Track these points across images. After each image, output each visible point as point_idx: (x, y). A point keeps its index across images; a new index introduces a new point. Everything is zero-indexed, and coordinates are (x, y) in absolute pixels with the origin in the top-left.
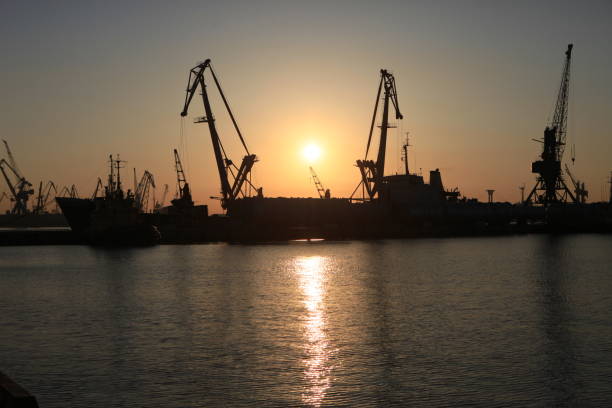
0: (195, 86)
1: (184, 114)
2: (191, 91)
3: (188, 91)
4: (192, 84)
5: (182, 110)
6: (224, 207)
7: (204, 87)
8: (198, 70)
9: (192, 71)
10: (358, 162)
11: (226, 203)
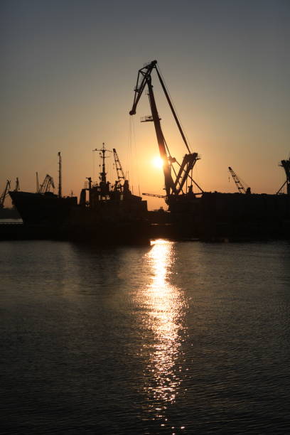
0: (142, 87)
1: (133, 112)
2: (139, 91)
3: (136, 90)
4: (139, 84)
5: (131, 109)
6: (167, 202)
7: (151, 87)
8: (145, 71)
9: (140, 71)
10: (283, 162)
11: (170, 199)
